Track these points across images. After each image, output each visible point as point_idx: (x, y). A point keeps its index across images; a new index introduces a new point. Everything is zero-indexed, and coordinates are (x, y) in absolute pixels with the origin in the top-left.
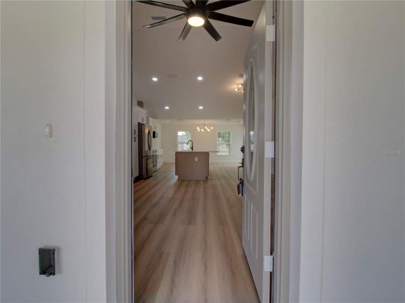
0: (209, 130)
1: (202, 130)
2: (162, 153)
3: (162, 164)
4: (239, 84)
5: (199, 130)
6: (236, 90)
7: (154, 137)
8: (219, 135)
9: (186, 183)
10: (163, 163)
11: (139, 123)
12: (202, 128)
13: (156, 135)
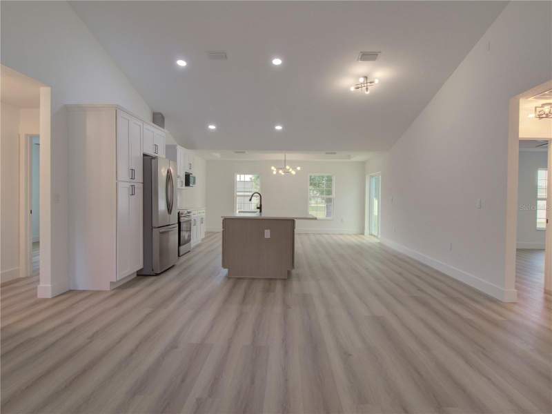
0: (293, 173)
1: (281, 172)
2: (203, 215)
3: (204, 237)
4: (359, 77)
5: (275, 173)
6: (352, 89)
7: (187, 184)
8: (314, 183)
9: (244, 285)
10: (207, 233)
11: (145, 155)
12: (281, 169)
13: (191, 180)
